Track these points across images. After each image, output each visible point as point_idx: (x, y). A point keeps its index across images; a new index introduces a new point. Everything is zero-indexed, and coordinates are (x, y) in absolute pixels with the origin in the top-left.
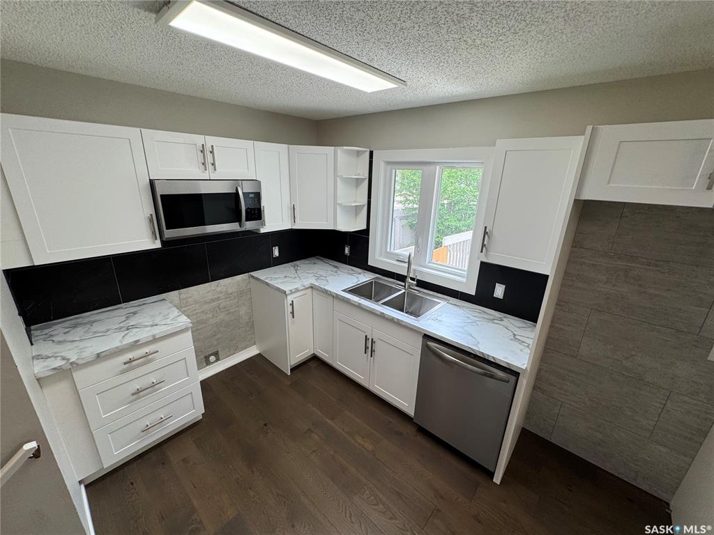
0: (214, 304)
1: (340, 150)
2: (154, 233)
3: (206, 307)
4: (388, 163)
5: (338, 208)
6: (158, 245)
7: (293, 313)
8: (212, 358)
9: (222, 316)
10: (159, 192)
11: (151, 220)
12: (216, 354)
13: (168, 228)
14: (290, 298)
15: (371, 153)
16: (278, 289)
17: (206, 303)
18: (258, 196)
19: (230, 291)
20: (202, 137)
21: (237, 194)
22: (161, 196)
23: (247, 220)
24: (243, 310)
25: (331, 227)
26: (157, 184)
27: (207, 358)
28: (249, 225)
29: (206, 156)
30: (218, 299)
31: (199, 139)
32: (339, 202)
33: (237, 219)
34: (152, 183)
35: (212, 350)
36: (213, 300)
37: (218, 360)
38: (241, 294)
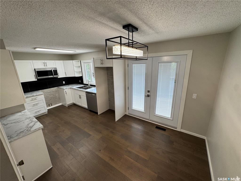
0: (50, 93)
1: (73, 61)
2: (36, 78)
3: (48, 94)
4: (84, 63)
5: (75, 72)
6: (36, 80)
7: (66, 93)
8: (50, 105)
9: (52, 96)
10: (36, 71)
11: (35, 76)
12: (51, 104)
13: (38, 77)
14: (65, 90)
15: (80, 61)
16: (63, 89)
17: (48, 93)
18: (56, 71)
19: (53, 91)
20: (44, 61)
21: (52, 70)
22: (37, 71)
23: (54, 75)
24: (57, 95)
25: (74, 76)
26: (36, 69)
27: (49, 105)
28: (55, 76)
29: (45, 64)
30: (51, 92)
31: (43, 61)
32: (75, 71)
33: (52, 75)
34: (35, 69)
35: (50, 103)
36: (49, 92)
37: (52, 105)
38: (56, 91)
